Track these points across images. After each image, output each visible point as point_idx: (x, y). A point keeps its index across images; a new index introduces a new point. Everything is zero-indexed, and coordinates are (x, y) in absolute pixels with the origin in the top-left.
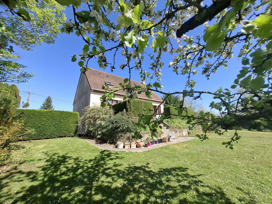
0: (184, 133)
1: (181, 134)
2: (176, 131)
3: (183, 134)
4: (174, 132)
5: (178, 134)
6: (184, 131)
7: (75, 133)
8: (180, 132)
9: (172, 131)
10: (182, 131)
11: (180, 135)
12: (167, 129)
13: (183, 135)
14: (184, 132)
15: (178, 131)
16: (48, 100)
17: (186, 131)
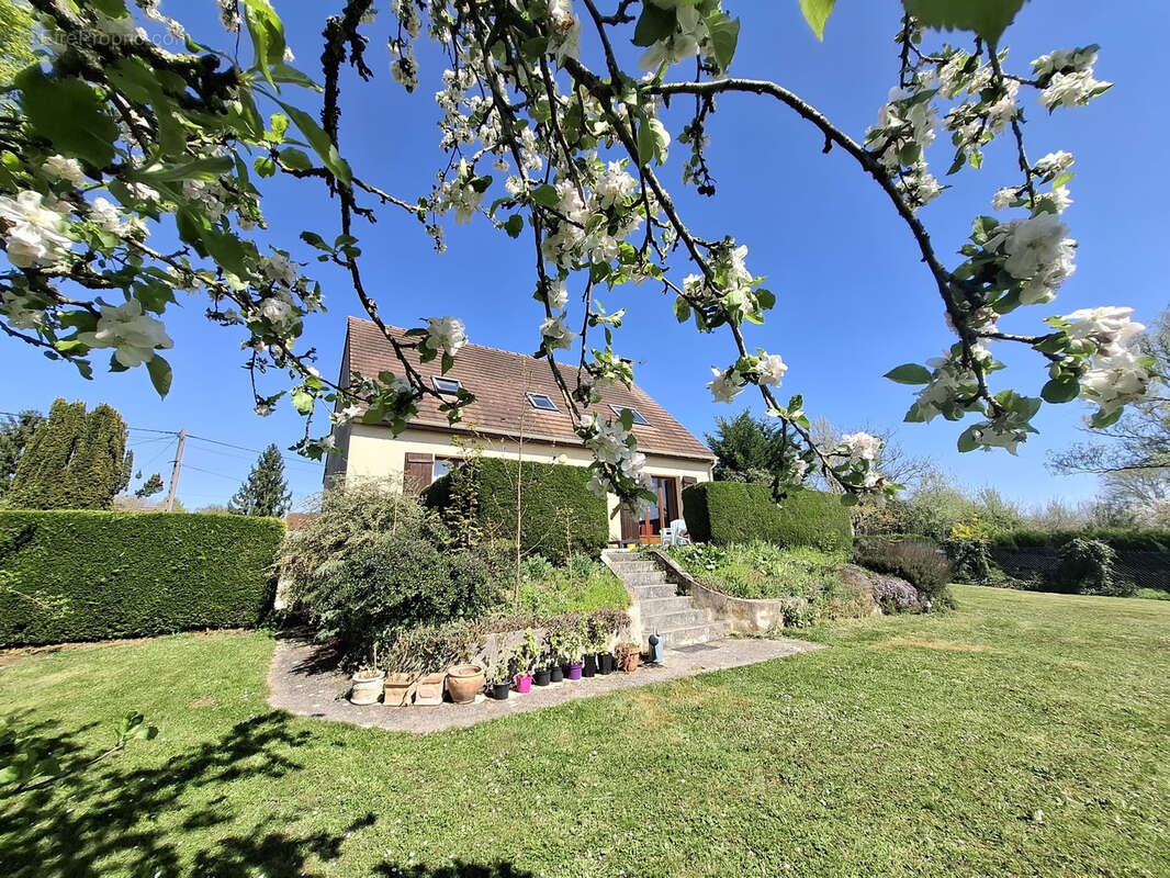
0: (762, 618)
1: (746, 623)
2: (721, 610)
3: (753, 622)
4: (711, 614)
5: (731, 620)
6: (762, 608)
7: (260, 611)
8: (741, 613)
9: (701, 607)
10: (751, 606)
11: (741, 629)
12: (678, 594)
13: (757, 628)
14: (764, 613)
15: (729, 607)
16: (266, 461)
17: (772, 607)
